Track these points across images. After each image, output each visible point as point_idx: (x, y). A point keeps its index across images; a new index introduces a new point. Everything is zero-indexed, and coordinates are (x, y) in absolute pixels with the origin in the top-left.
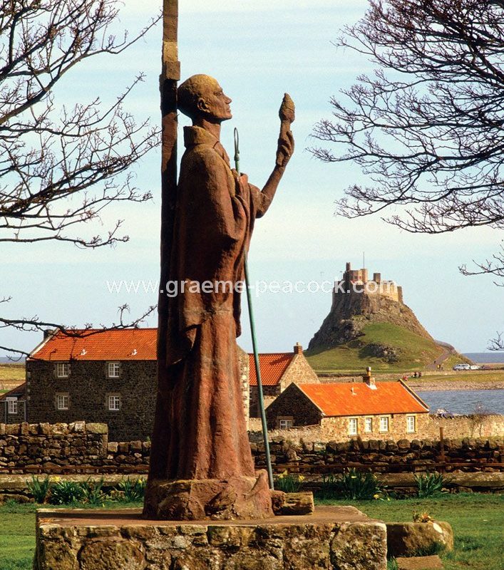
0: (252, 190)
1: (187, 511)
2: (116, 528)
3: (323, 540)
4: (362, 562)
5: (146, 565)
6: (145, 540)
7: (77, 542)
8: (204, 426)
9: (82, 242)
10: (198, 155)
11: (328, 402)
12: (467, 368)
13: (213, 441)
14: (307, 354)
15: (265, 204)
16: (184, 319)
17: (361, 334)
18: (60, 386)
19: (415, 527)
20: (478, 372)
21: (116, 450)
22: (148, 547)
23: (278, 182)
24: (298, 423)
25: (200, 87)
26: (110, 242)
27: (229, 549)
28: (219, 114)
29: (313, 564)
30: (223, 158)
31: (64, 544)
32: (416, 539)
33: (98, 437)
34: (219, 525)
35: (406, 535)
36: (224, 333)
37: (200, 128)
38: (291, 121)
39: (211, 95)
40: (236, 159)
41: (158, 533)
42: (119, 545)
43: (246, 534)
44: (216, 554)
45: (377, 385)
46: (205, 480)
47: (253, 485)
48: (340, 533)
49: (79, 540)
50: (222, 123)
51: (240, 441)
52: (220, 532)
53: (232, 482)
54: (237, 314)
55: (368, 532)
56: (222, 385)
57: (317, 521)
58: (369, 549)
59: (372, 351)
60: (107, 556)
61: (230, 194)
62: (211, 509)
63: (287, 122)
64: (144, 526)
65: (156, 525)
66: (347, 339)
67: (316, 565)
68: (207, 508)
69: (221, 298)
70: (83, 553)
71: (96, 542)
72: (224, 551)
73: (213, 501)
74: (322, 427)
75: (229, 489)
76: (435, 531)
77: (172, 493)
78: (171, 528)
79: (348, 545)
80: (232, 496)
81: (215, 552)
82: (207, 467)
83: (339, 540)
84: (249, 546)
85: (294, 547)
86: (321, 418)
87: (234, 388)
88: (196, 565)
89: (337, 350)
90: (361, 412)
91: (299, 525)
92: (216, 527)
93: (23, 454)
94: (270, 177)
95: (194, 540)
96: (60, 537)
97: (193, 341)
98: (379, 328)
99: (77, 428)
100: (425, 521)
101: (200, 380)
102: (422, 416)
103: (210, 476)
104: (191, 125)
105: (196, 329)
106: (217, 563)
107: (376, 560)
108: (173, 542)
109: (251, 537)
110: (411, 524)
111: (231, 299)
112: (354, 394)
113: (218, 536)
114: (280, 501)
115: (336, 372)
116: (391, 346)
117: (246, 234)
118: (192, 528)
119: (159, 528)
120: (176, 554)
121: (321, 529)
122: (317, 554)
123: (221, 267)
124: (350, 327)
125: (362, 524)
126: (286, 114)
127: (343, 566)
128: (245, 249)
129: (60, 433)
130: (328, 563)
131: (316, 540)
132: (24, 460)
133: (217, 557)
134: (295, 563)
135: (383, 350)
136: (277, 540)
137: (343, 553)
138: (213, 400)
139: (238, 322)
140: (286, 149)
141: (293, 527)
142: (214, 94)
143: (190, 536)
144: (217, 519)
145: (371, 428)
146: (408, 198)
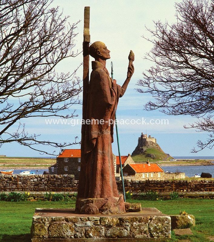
0: (118, 87)
1: (92, 211)
2: (63, 218)
3: (146, 223)
4: (161, 232)
5: (75, 233)
6: (75, 223)
7: (48, 224)
8: (99, 177)
9: (63, 117)
10: (97, 72)
11: (137, 169)
12: (173, 160)
13: (102, 183)
14: (131, 156)
15: (123, 92)
16: (91, 135)
17: (145, 151)
18: (66, 164)
19: (181, 217)
20: (176, 161)
21: (77, 183)
22: (76, 225)
23: (128, 83)
24: (129, 175)
25: (98, 46)
26: (72, 117)
27: (108, 227)
28: (105, 56)
29: (142, 233)
30: (107, 73)
31: (42, 224)
32: (181, 222)
33: (71, 179)
34: (104, 217)
35: (177, 220)
36: (107, 141)
37: (98, 62)
38: (133, 61)
39: (102, 49)
40: (112, 74)
41: (80, 220)
42: (64, 225)
43: (115, 220)
44: (103, 229)
45: (150, 165)
46: (99, 199)
47: (118, 201)
48: (152, 221)
49: (48, 223)
50: (107, 60)
51: (113, 183)
52: (104, 220)
53: (110, 199)
54: (112, 134)
55: (164, 220)
56: (106, 161)
57: (143, 215)
58: (164, 227)
59: (149, 156)
60: (59, 229)
61: (110, 87)
62: (101, 210)
63: (132, 61)
64: (74, 217)
65: (79, 216)
66: (142, 153)
67: (143, 233)
68: (100, 210)
69: (106, 127)
70: (50, 228)
71: (55, 223)
72: (106, 227)
73: (102, 207)
74: (136, 176)
75: (109, 202)
76: (189, 219)
77: (86, 203)
78: (85, 218)
79: (155, 225)
80: (109, 205)
81: (103, 228)
82: (100, 193)
83: (152, 223)
84: (116, 225)
85: (134, 226)
86: (135, 173)
87: (111, 162)
88: (95, 233)
89: (139, 155)
90: (146, 172)
91: (136, 217)
92: (103, 218)
93: (49, 184)
94: (125, 82)
95: (94, 223)
96: (41, 221)
97: (95, 144)
98: (150, 150)
99: (65, 176)
100: (184, 215)
101: (97, 160)
102: (162, 173)
103: (101, 197)
104: (95, 60)
105: (96, 140)
106: (103, 232)
107: (167, 231)
108: (86, 224)
109: (117, 222)
110: (179, 216)
111: (109, 128)
112: (144, 167)
113: (104, 221)
114: (128, 207)
115: (139, 161)
116: (153, 154)
117: (115, 103)
118: (94, 218)
119: (80, 218)
120: (87, 228)
121: (145, 219)
122: (143, 229)
123: (106, 115)
124: (142, 149)
125: (161, 217)
126: (131, 58)
127: (154, 234)
128: (115, 108)
129: (60, 177)
130: (148, 232)
131: (143, 223)
132: (50, 185)
133: (103, 230)
134: (135, 232)
135: (151, 156)
136: (127, 223)
137: (153, 229)
138: (102, 167)
139: (112, 137)
140: (131, 71)
141: (134, 218)
142: (104, 49)
143: (93, 221)
144: (103, 214)
145: (149, 176)
146: (166, 106)
